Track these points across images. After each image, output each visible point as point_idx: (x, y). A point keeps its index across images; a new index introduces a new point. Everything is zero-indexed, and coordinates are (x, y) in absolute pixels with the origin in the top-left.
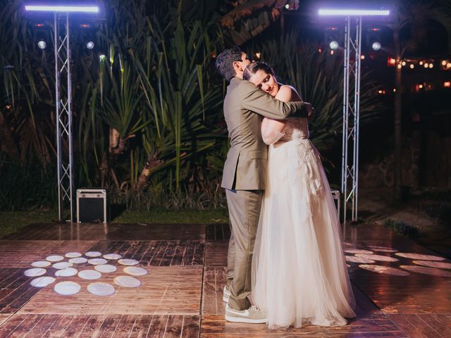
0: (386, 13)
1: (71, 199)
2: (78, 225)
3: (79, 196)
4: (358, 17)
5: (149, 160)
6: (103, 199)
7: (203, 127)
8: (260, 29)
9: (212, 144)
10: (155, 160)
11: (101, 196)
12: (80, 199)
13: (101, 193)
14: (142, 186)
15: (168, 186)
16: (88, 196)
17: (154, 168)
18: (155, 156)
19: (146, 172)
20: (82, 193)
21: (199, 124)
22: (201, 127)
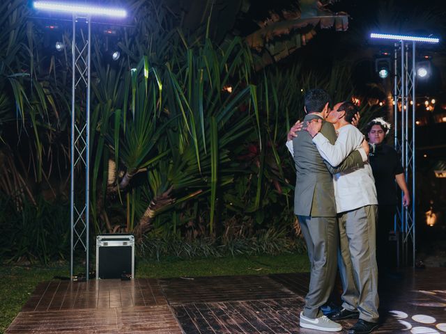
0: (436, 40)
1: (87, 249)
2: (97, 283)
3: (100, 243)
4: (410, 43)
5: (155, 198)
6: (130, 247)
7: (229, 160)
8: (286, 53)
9: (231, 180)
10: (165, 199)
11: (129, 244)
12: (101, 248)
13: (128, 239)
14: (143, 230)
15: (172, 229)
16: (111, 244)
17: (160, 209)
18: (165, 194)
19: (150, 213)
20: (103, 240)
21: (226, 156)
22: (227, 160)
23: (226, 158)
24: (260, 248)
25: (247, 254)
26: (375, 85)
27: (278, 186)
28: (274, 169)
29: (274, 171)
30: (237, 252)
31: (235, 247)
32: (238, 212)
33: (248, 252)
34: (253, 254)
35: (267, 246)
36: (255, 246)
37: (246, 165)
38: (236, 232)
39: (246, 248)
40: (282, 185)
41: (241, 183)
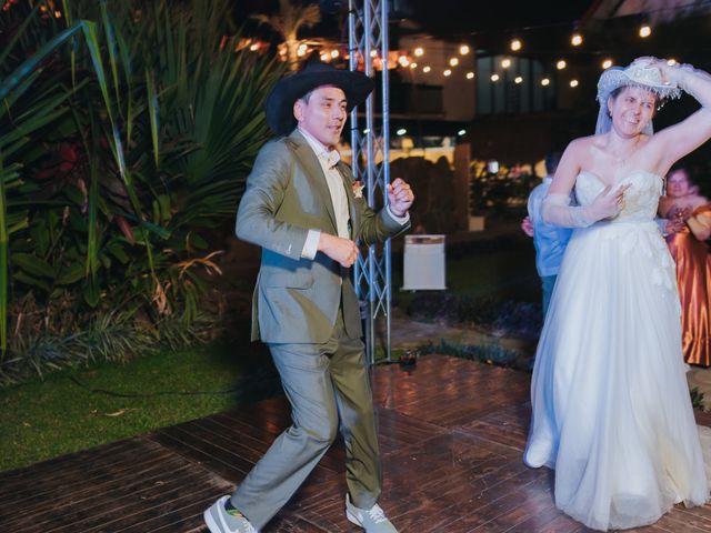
7: (20, 182)
9: (25, 223)
22: (16, 183)
23: (15, 179)
24: (95, 350)
25: (69, 368)
26: (264, 19)
27: (125, 227)
28: (117, 195)
29: (116, 199)
30: (48, 367)
31: (42, 357)
32: (43, 285)
33: (70, 363)
34: (82, 366)
35: (111, 347)
36: (84, 350)
37: (55, 189)
38: (37, 322)
39: (68, 356)
40: (133, 223)
41: (43, 223)
